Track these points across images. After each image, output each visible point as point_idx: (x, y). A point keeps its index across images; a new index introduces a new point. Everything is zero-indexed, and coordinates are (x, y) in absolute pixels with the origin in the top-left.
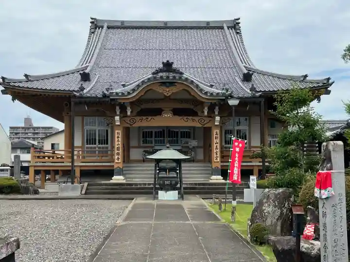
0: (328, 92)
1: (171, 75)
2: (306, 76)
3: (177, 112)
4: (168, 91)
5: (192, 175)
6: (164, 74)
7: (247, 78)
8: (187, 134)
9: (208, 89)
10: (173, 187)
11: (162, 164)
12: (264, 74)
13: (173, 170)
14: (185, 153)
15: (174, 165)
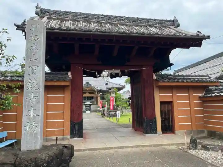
0: (125, 88)
1: (89, 85)
2: (120, 84)
3: (90, 93)
4: (87, 89)
5: (93, 108)
6: (87, 85)
7: (107, 84)
8: (92, 98)
9: (96, 88)
10: (89, 110)
11: (86, 106)
12: (111, 83)
13: (89, 107)
14: (91, 103)
15: (89, 106)
